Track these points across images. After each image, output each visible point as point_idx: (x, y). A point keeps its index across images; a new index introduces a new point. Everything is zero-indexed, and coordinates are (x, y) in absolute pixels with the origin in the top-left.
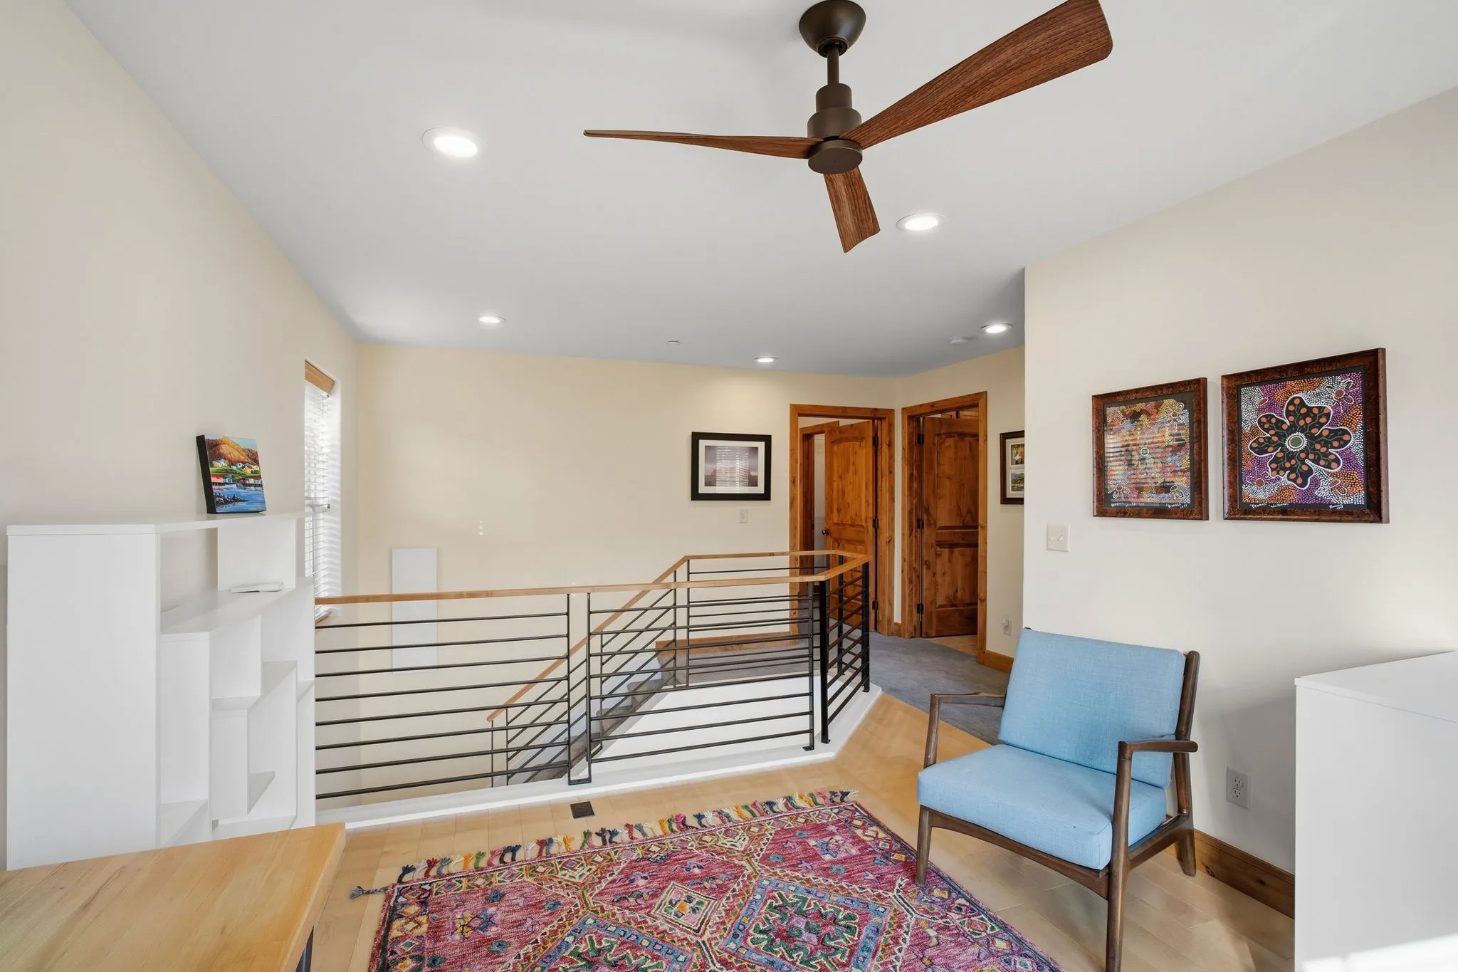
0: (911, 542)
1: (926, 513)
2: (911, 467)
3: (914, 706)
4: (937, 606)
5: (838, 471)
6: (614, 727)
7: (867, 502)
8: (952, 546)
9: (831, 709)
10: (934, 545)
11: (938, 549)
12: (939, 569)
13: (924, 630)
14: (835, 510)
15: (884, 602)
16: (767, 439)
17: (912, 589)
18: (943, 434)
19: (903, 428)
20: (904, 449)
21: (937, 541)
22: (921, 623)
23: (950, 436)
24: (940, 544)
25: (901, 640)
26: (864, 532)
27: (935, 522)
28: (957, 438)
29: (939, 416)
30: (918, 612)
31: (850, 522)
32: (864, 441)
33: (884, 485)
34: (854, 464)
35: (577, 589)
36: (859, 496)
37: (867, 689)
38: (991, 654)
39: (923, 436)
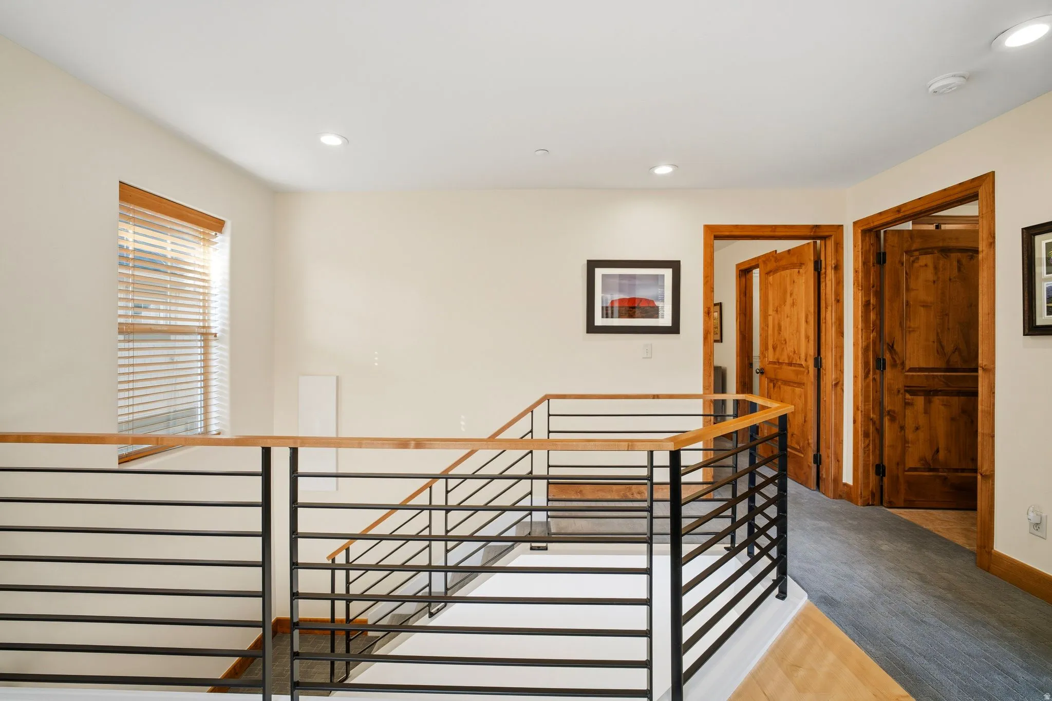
0: (867, 386)
1: (890, 352)
2: (866, 292)
3: (859, 645)
4: (906, 469)
5: (773, 304)
6: (461, 584)
7: (807, 337)
8: (929, 393)
9: (688, 660)
10: (902, 391)
11: (908, 396)
12: (910, 423)
13: (886, 497)
14: (770, 347)
15: (828, 457)
16: (675, 266)
17: (869, 445)
18: (916, 250)
19: (855, 246)
20: (856, 271)
21: (905, 386)
22: (882, 487)
23: (926, 254)
24: (912, 390)
25: (852, 506)
26: (804, 372)
27: (903, 364)
28: (937, 254)
29: (908, 226)
30: (877, 473)
31: (787, 361)
32: (803, 267)
33: (829, 316)
34: (791, 294)
35: (280, 441)
36: (798, 331)
37: (782, 595)
38: (1001, 558)
39: (884, 254)
